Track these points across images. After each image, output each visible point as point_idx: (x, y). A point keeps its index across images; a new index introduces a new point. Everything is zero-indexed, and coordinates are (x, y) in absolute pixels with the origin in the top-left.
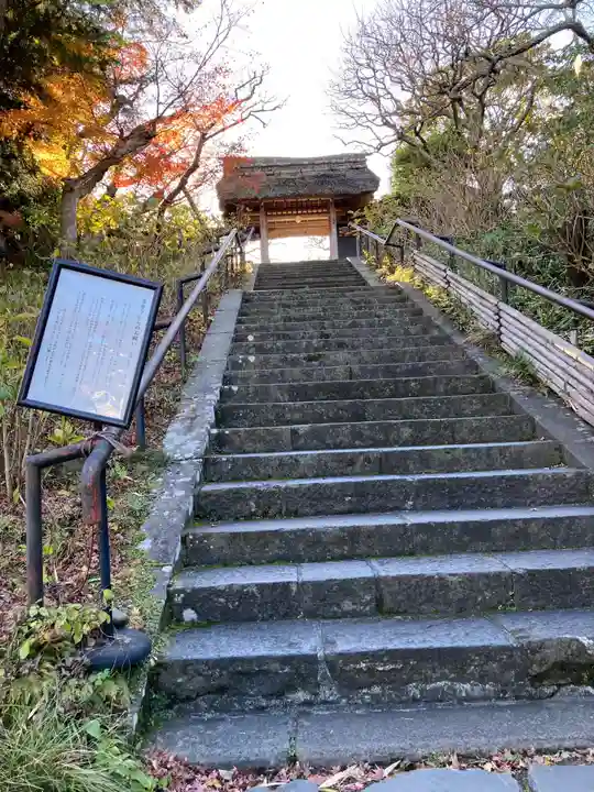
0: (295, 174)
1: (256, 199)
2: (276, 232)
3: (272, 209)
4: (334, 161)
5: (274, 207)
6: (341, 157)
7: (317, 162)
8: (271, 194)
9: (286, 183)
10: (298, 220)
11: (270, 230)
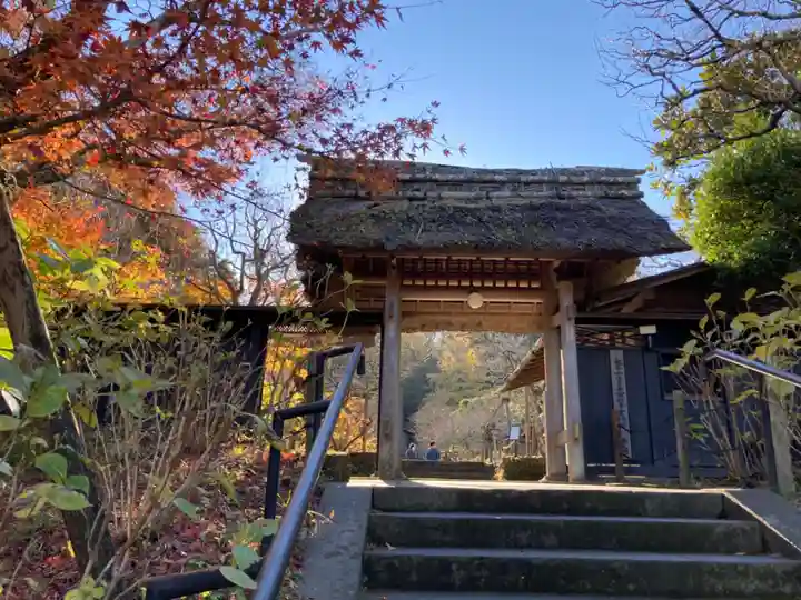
0: (477, 199)
1: (380, 247)
2: (416, 321)
3: (414, 275)
4: (563, 178)
5: (421, 269)
6: (580, 172)
7: (523, 178)
8: (419, 239)
9: (454, 217)
10: (475, 302)
11: (404, 314)
